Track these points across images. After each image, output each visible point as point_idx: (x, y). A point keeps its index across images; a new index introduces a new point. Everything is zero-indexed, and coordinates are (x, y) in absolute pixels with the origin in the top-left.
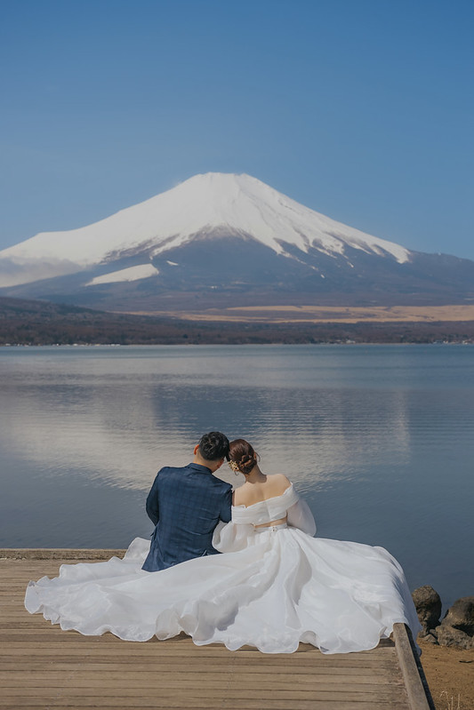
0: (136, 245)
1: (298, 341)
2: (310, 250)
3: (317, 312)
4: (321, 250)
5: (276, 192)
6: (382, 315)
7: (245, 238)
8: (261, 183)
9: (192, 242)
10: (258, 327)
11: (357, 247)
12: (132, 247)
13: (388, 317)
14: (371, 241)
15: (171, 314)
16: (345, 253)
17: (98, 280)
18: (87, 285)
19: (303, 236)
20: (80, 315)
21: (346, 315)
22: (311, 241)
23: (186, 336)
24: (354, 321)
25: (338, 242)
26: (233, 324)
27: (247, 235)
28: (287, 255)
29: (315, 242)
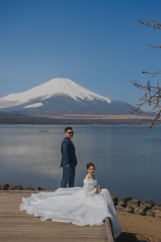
0: (37, 97)
2: (84, 99)
3: (86, 116)
4: (87, 100)
5: (75, 83)
6: (103, 117)
7: (67, 96)
8: (71, 81)
9: (52, 97)
10: (71, 120)
11: (97, 99)
12: (36, 98)
13: (106, 118)
14: (101, 97)
15: (46, 116)
16: (94, 100)
17: (26, 107)
18: (23, 108)
19: (83, 95)
20: (21, 116)
21: (94, 117)
22: (85, 97)
23: (50, 123)
24: (96, 119)
25: (92, 97)
26: (63, 119)
27: (67, 95)
28: (78, 101)
29: (86, 97)
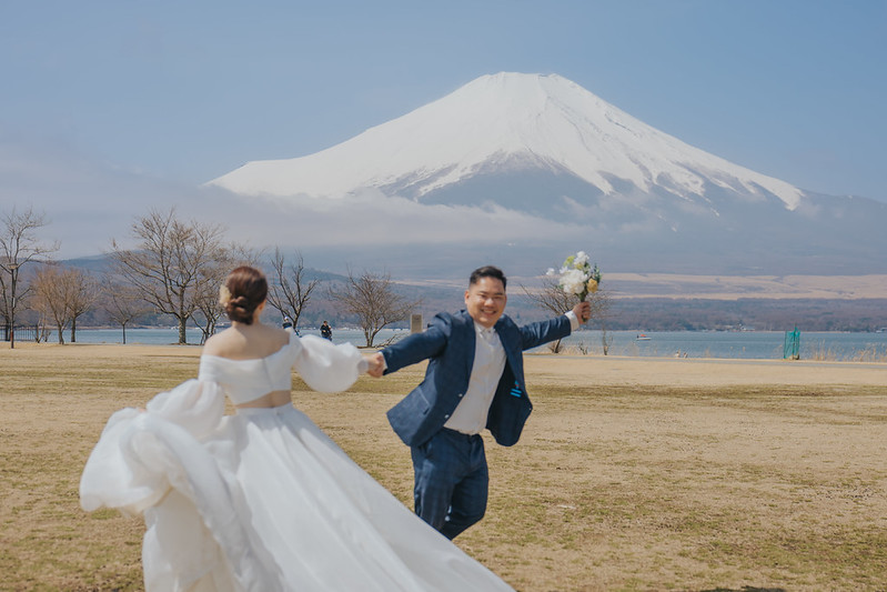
0: (393, 180)
1: (667, 326)
2: (655, 189)
4: (669, 190)
5: (601, 102)
6: (772, 289)
7: (555, 171)
8: (578, 87)
9: (477, 176)
11: (724, 185)
14: (745, 175)
16: (706, 194)
19: (644, 169)
21: (717, 288)
22: (655, 176)
24: (733, 297)
25: (695, 178)
27: (559, 167)
28: (619, 197)
29: (660, 178)
